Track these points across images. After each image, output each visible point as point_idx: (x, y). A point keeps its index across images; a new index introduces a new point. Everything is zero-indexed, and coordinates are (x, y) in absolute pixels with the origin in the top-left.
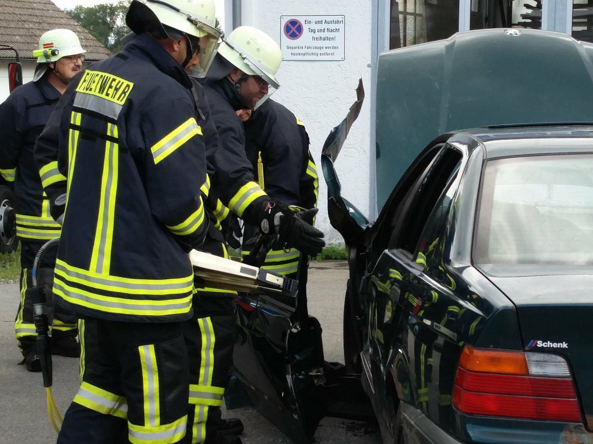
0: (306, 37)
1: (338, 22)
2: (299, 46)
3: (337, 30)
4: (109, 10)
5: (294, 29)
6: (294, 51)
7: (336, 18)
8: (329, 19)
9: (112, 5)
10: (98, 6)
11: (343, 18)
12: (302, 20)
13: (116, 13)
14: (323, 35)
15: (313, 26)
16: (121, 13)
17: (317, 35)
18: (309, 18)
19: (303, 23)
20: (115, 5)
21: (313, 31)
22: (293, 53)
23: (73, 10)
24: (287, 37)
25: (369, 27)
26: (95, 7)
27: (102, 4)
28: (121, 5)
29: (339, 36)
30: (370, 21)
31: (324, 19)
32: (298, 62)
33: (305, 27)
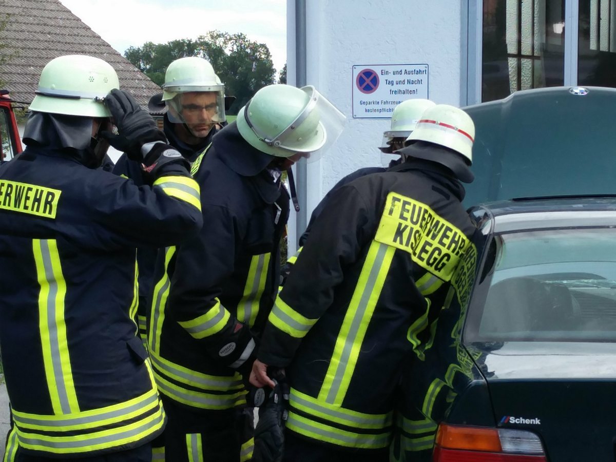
0: (382, 92)
1: (419, 72)
2: (375, 101)
3: (419, 82)
4: (186, 48)
5: (368, 81)
6: (369, 107)
7: (417, 68)
8: (409, 68)
9: (190, 41)
10: (172, 43)
11: (426, 67)
12: (377, 70)
13: (196, 51)
14: (402, 87)
15: (391, 77)
16: (202, 51)
17: (395, 87)
18: (386, 68)
19: (379, 74)
20: (193, 41)
21: (391, 83)
22: (367, 109)
23: (141, 49)
24: (361, 91)
25: (458, 78)
26: (169, 43)
27: (178, 40)
28: (202, 40)
29: (422, 88)
30: (459, 71)
31: (403, 68)
32: (373, 121)
33: (382, 79)
